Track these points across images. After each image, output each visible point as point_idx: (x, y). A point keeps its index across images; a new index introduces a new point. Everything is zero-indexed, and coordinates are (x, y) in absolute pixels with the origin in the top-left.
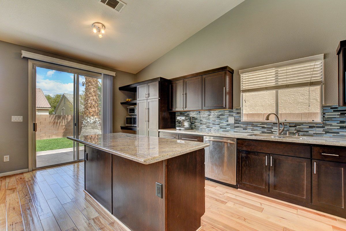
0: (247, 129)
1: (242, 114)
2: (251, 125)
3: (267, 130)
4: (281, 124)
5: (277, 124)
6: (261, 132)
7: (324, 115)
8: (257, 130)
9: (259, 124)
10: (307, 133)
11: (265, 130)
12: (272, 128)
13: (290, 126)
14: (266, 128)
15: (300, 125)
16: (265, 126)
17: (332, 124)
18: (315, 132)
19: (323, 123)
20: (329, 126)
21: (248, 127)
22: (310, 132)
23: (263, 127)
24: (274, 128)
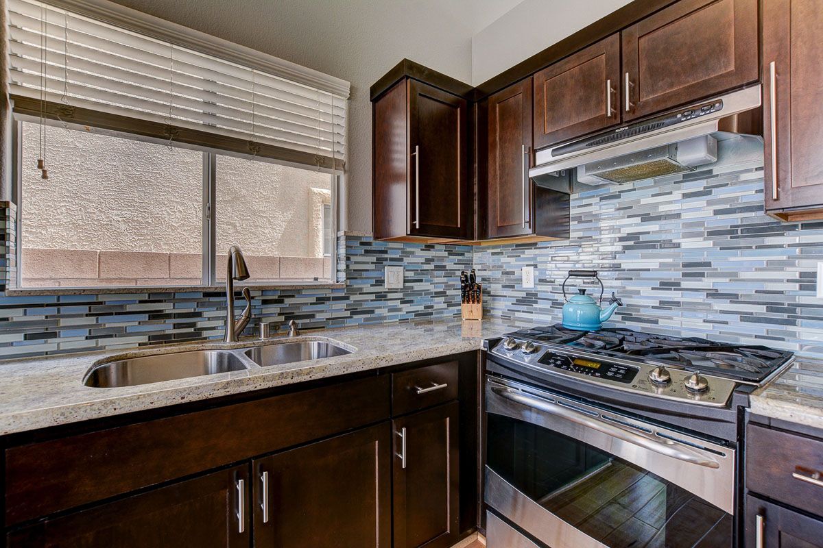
0: (54, 335)
1: (11, 244)
2: (85, 309)
3: (176, 326)
4: (238, 294)
5: (224, 294)
6: (145, 339)
7: (348, 263)
8: (122, 333)
9: (133, 302)
10: (312, 320)
11: (167, 327)
12: (199, 315)
13: (265, 302)
14: (168, 316)
15: (293, 296)
16: (167, 308)
17: (361, 289)
18: (329, 315)
19: (347, 286)
20: (356, 294)
21: (64, 322)
22: (318, 316)
23: (157, 316)
24: (206, 315)
